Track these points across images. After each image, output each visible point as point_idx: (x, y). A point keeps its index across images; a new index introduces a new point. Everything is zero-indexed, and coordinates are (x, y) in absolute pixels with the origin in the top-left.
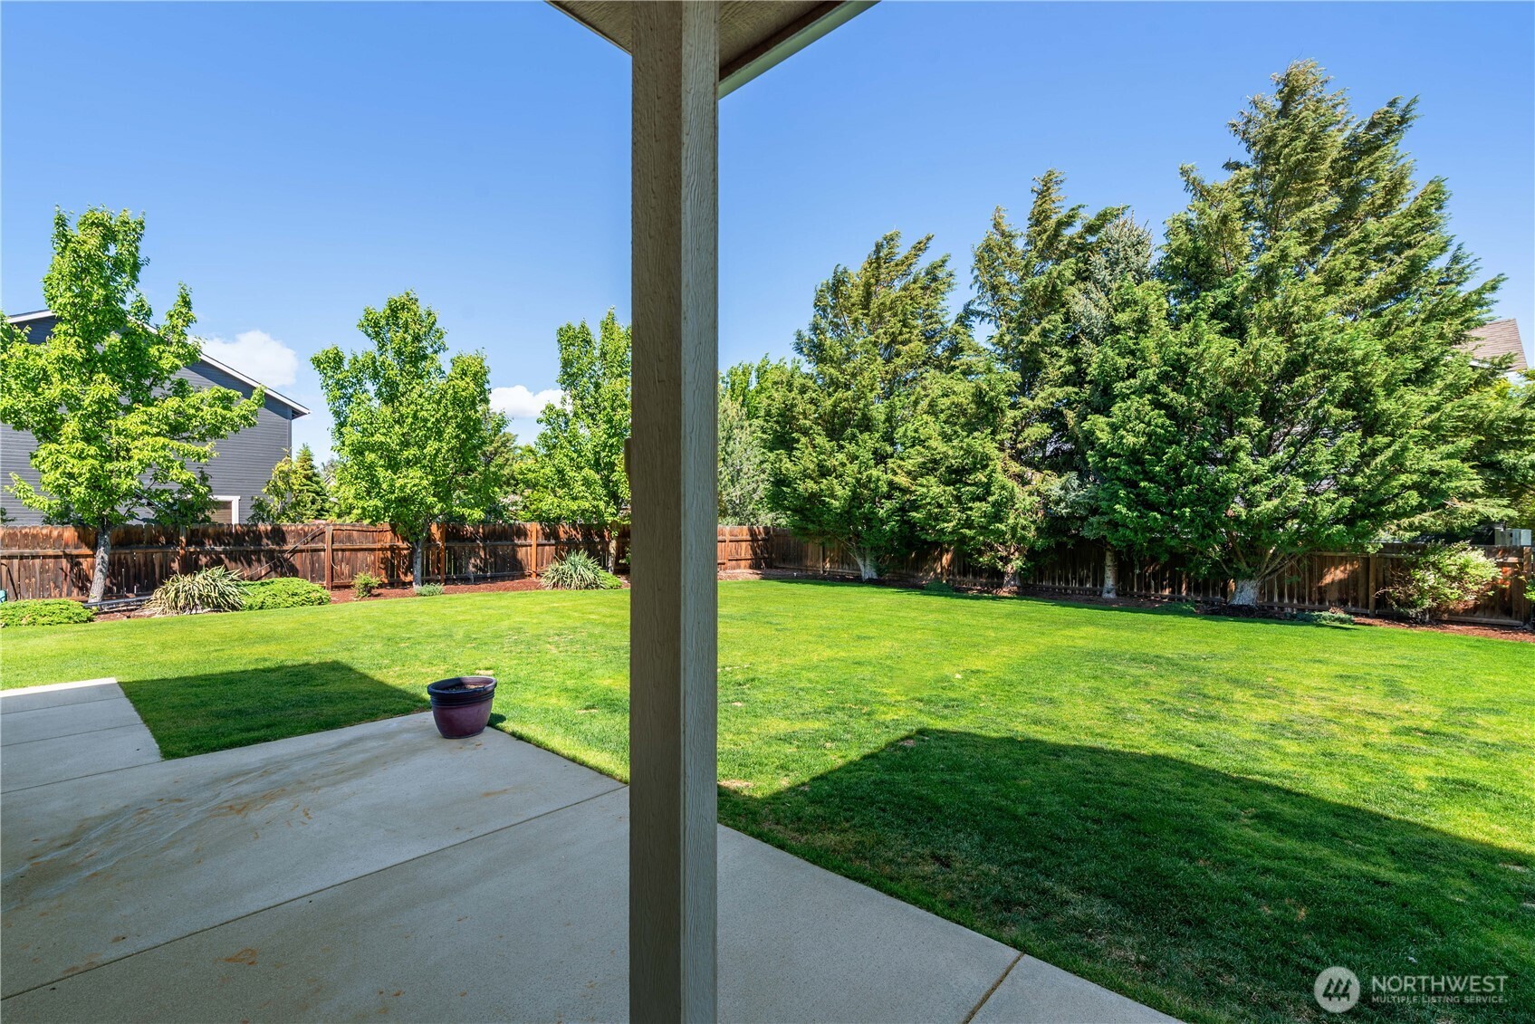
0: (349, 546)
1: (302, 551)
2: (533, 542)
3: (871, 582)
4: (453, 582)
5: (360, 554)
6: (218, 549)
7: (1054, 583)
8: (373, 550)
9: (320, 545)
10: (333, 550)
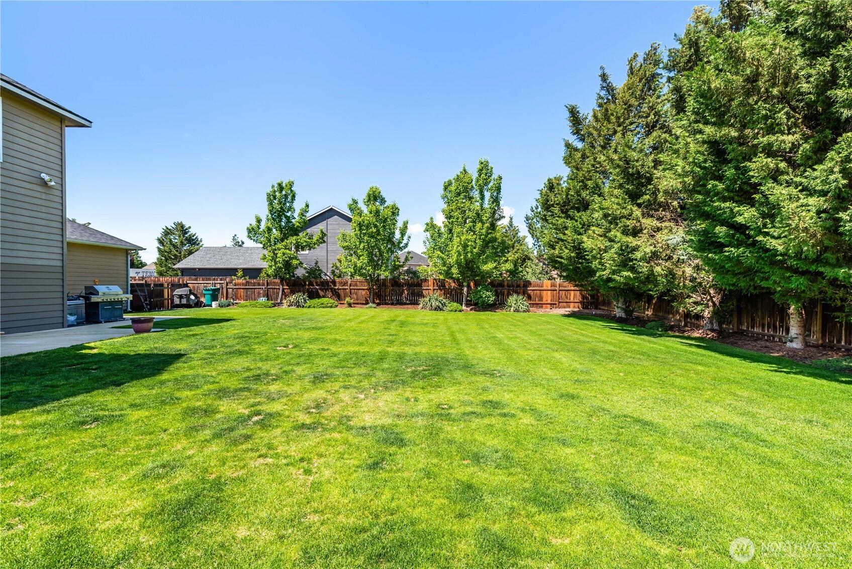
0: (356, 288)
1: (340, 289)
2: (431, 288)
3: (619, 320)
4: (396, 304)
5: (360, 291)
7: (763, 330)
8: (364, 289)
9: (346, 287)
10: (350, 289)
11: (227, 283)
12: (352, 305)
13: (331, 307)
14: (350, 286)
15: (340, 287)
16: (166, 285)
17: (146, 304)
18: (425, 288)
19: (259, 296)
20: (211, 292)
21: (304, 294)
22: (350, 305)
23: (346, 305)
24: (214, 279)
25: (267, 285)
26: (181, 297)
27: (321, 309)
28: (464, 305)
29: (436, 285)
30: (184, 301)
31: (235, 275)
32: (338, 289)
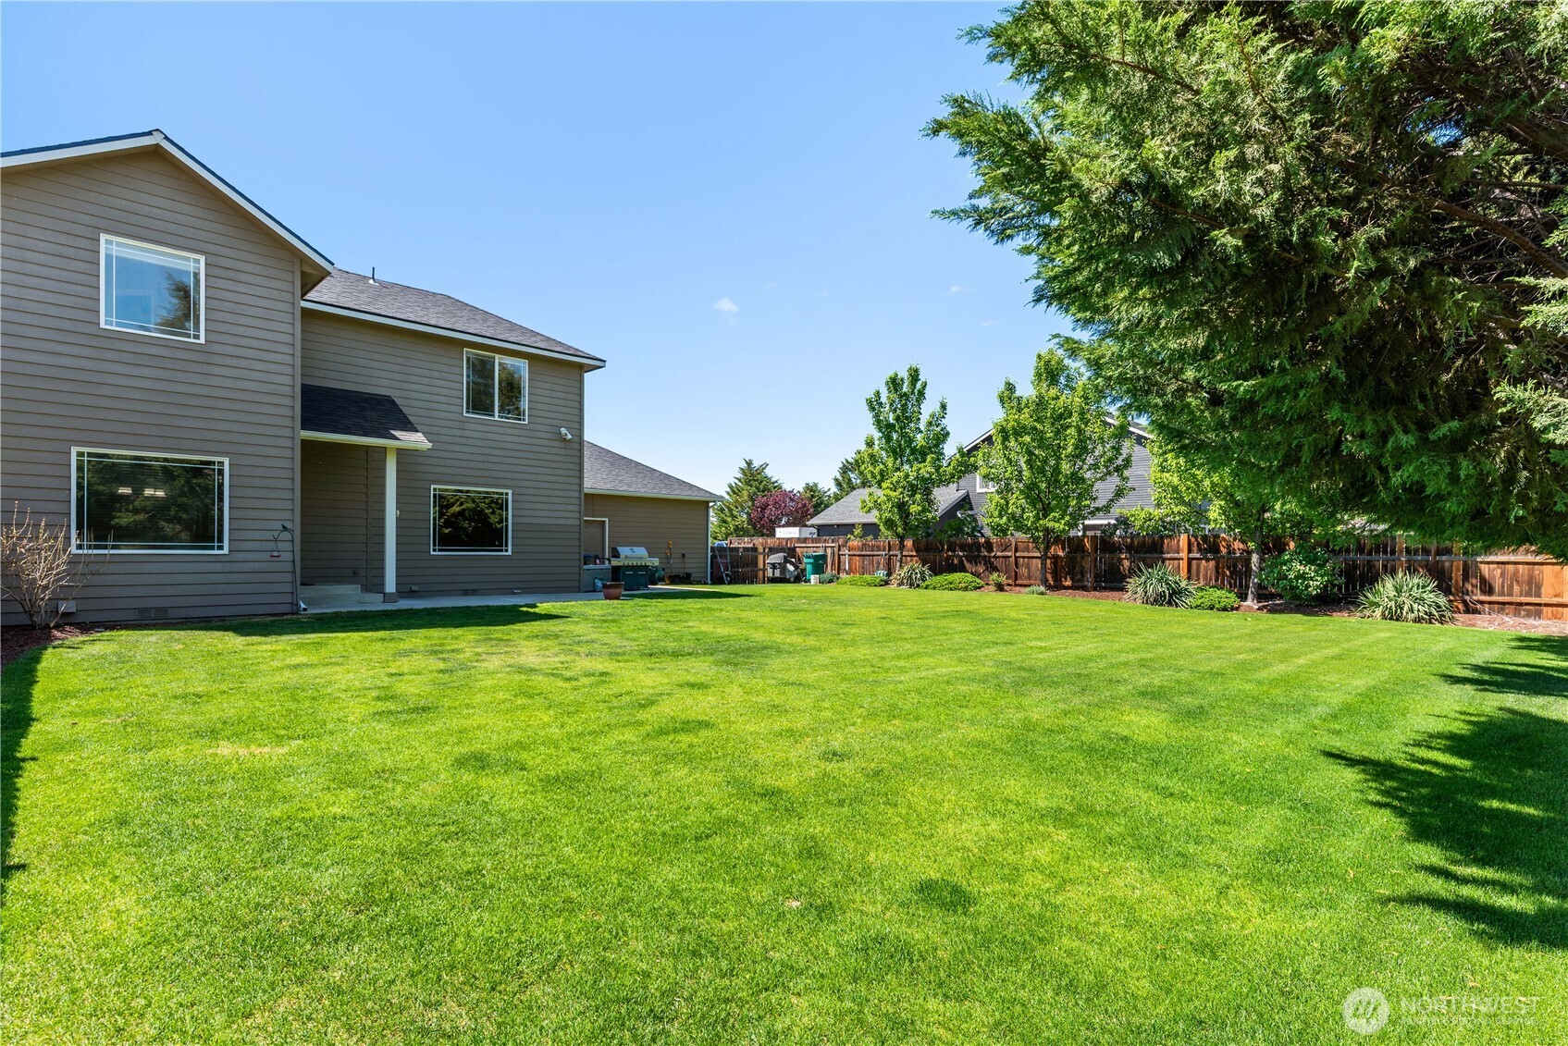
0: (1026, 554)
1: (999, 557)
2: (1185, 556)
5: (1033, 561)
6: (961, 554)
9: (1009, 554)
10: (1016, 558)
11: (839, 547)
12: (1006, 588)
13: (966, 589)
14: (1016, 551)
15: (999, 554)
16: (761, 550)
17: (727, 575)
18: (1169, 556)
19: (878, 568)
20: (811, 561)
21: (923, 566)
22: (1000, 588)
23: (993, 588)
24: (825, 541)
25: (889, 550)
26: (774, 566)
27: (946, 591)
28: (1250, 596)
29: (1195, 548)
30: (777, 573)
31: (852, 533)
32: (995, 557)
